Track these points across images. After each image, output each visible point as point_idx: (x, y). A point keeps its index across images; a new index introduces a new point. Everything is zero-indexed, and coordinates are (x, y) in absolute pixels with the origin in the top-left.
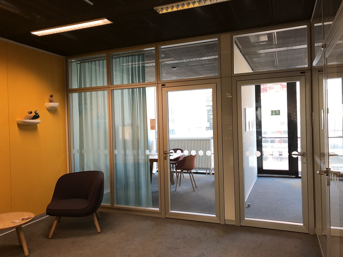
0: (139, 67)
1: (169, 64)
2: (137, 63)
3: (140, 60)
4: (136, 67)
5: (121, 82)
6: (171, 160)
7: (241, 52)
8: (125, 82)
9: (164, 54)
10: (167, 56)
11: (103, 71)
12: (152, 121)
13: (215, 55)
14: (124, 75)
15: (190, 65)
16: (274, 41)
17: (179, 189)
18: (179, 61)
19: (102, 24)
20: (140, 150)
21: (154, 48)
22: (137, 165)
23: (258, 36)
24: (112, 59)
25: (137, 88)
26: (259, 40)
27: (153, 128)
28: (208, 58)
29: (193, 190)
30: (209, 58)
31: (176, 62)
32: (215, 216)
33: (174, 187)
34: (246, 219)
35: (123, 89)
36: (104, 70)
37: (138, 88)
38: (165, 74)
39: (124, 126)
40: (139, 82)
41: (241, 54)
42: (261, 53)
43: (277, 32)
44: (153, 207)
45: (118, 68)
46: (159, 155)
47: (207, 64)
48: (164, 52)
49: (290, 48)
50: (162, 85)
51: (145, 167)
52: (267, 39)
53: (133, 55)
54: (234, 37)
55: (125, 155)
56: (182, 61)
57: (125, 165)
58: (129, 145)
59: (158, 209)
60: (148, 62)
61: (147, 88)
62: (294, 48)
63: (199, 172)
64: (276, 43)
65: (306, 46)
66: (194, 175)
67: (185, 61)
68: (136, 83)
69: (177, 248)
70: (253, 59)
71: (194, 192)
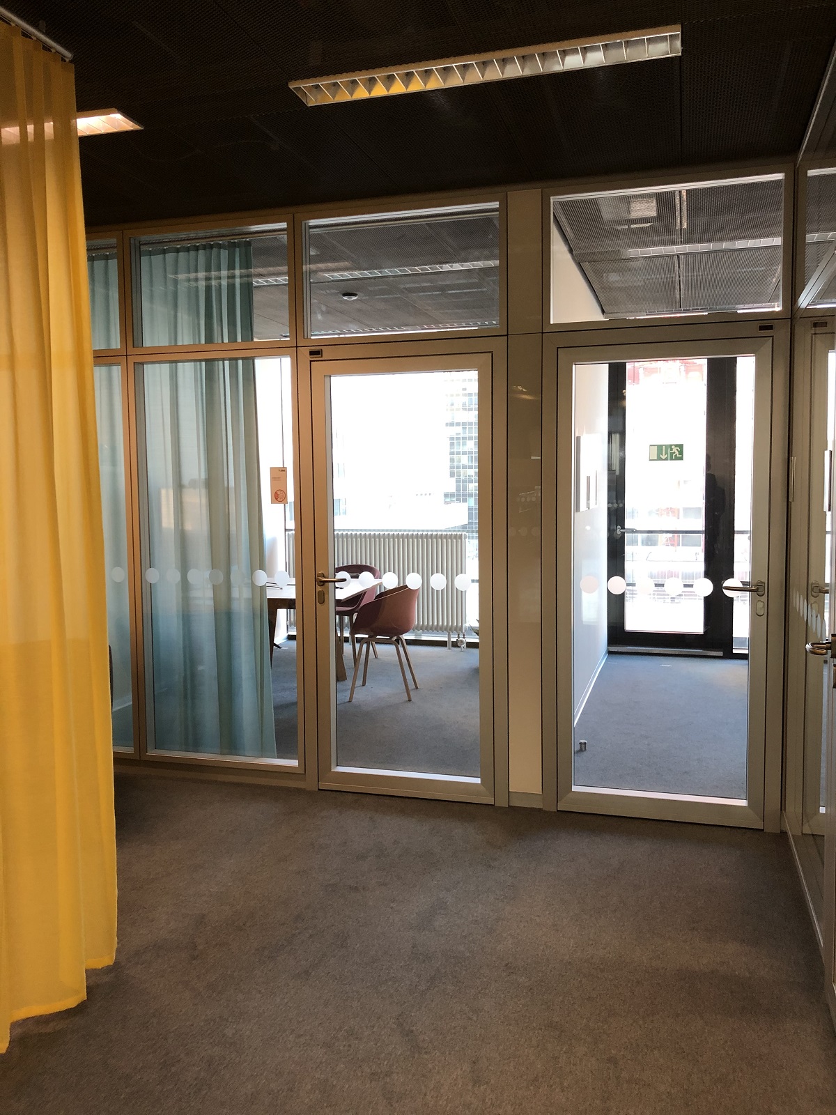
0: (231, 287)
1: (333, 281)
2: (224, 273)
3: (237, 265)
4: (220, 285)
5: (170, 338)
6: (339, 603)
7: (571, 251)
8: (185, 339)
9: (317, 247)
10: (329, 254)
11: (107, 298)
12: (278, 474)
13: (487, 258)
14: (179, 315)
15: (402, 286)
16: (678, 221)
17: (361, 695)
18: (367, 274)
19: (103, 132)
20: (234, 568)
21: (284, 225)
22: (224, 617)
23: (628, 199)
24: (138, 256)
25: (223, 360)
26: (629, 212)
27: (278, 497)
28: (462, 266)
29: (407, 699)
30: (469, 265)
31: (357, 274)
32: (478, 781)
33: (346, 690)
34: (574, 788)
35: (176, 362)
36: (110, 293)
37: (230, 359)
38: (322, 313)
39: (179, 487)
40: (233, 338)
41: (569, 256)
42: (633, 258)
43: (688, 191)
44: (278, 758)
45: (159, 289)
46: (301, 586)
47: (459, 287)
48: (319, 241)
49: (725, 245)
50: (312, 353)
51: (254, 627)
52: (654, 213)
53: (211, 247)
54: (552, 201)
55: (185, 585)
56: (377, 273)
57: (187, 618)
58: (200, 552)
59: (294, 763)
60: (261, 270)
61: (258, 362)
62: (740, 244)
63: (424, 638)
64: (685, 226)
65: (778, 241)
66: (410, 649)
67: (387, 272)
68: (220, 341)
69: (356, 889)
70: (607, 276)
71: (409, 704)
